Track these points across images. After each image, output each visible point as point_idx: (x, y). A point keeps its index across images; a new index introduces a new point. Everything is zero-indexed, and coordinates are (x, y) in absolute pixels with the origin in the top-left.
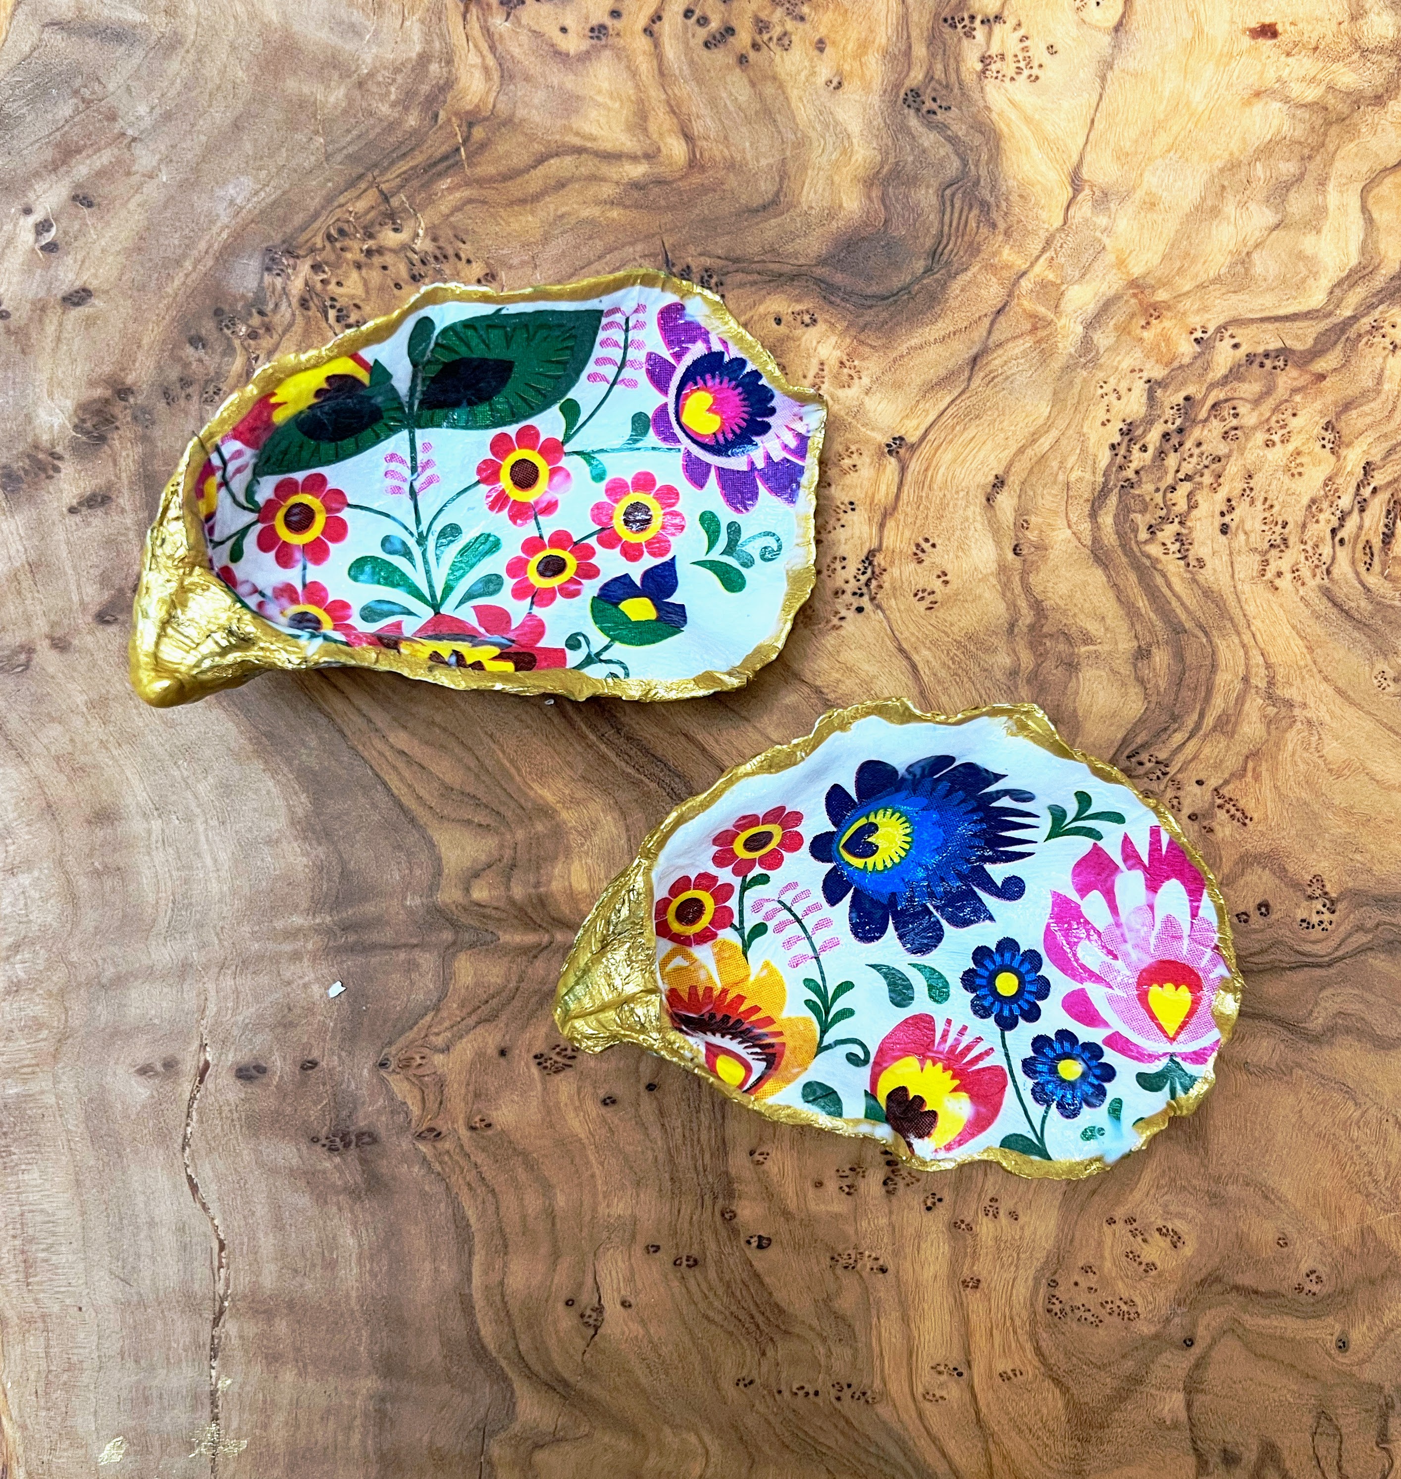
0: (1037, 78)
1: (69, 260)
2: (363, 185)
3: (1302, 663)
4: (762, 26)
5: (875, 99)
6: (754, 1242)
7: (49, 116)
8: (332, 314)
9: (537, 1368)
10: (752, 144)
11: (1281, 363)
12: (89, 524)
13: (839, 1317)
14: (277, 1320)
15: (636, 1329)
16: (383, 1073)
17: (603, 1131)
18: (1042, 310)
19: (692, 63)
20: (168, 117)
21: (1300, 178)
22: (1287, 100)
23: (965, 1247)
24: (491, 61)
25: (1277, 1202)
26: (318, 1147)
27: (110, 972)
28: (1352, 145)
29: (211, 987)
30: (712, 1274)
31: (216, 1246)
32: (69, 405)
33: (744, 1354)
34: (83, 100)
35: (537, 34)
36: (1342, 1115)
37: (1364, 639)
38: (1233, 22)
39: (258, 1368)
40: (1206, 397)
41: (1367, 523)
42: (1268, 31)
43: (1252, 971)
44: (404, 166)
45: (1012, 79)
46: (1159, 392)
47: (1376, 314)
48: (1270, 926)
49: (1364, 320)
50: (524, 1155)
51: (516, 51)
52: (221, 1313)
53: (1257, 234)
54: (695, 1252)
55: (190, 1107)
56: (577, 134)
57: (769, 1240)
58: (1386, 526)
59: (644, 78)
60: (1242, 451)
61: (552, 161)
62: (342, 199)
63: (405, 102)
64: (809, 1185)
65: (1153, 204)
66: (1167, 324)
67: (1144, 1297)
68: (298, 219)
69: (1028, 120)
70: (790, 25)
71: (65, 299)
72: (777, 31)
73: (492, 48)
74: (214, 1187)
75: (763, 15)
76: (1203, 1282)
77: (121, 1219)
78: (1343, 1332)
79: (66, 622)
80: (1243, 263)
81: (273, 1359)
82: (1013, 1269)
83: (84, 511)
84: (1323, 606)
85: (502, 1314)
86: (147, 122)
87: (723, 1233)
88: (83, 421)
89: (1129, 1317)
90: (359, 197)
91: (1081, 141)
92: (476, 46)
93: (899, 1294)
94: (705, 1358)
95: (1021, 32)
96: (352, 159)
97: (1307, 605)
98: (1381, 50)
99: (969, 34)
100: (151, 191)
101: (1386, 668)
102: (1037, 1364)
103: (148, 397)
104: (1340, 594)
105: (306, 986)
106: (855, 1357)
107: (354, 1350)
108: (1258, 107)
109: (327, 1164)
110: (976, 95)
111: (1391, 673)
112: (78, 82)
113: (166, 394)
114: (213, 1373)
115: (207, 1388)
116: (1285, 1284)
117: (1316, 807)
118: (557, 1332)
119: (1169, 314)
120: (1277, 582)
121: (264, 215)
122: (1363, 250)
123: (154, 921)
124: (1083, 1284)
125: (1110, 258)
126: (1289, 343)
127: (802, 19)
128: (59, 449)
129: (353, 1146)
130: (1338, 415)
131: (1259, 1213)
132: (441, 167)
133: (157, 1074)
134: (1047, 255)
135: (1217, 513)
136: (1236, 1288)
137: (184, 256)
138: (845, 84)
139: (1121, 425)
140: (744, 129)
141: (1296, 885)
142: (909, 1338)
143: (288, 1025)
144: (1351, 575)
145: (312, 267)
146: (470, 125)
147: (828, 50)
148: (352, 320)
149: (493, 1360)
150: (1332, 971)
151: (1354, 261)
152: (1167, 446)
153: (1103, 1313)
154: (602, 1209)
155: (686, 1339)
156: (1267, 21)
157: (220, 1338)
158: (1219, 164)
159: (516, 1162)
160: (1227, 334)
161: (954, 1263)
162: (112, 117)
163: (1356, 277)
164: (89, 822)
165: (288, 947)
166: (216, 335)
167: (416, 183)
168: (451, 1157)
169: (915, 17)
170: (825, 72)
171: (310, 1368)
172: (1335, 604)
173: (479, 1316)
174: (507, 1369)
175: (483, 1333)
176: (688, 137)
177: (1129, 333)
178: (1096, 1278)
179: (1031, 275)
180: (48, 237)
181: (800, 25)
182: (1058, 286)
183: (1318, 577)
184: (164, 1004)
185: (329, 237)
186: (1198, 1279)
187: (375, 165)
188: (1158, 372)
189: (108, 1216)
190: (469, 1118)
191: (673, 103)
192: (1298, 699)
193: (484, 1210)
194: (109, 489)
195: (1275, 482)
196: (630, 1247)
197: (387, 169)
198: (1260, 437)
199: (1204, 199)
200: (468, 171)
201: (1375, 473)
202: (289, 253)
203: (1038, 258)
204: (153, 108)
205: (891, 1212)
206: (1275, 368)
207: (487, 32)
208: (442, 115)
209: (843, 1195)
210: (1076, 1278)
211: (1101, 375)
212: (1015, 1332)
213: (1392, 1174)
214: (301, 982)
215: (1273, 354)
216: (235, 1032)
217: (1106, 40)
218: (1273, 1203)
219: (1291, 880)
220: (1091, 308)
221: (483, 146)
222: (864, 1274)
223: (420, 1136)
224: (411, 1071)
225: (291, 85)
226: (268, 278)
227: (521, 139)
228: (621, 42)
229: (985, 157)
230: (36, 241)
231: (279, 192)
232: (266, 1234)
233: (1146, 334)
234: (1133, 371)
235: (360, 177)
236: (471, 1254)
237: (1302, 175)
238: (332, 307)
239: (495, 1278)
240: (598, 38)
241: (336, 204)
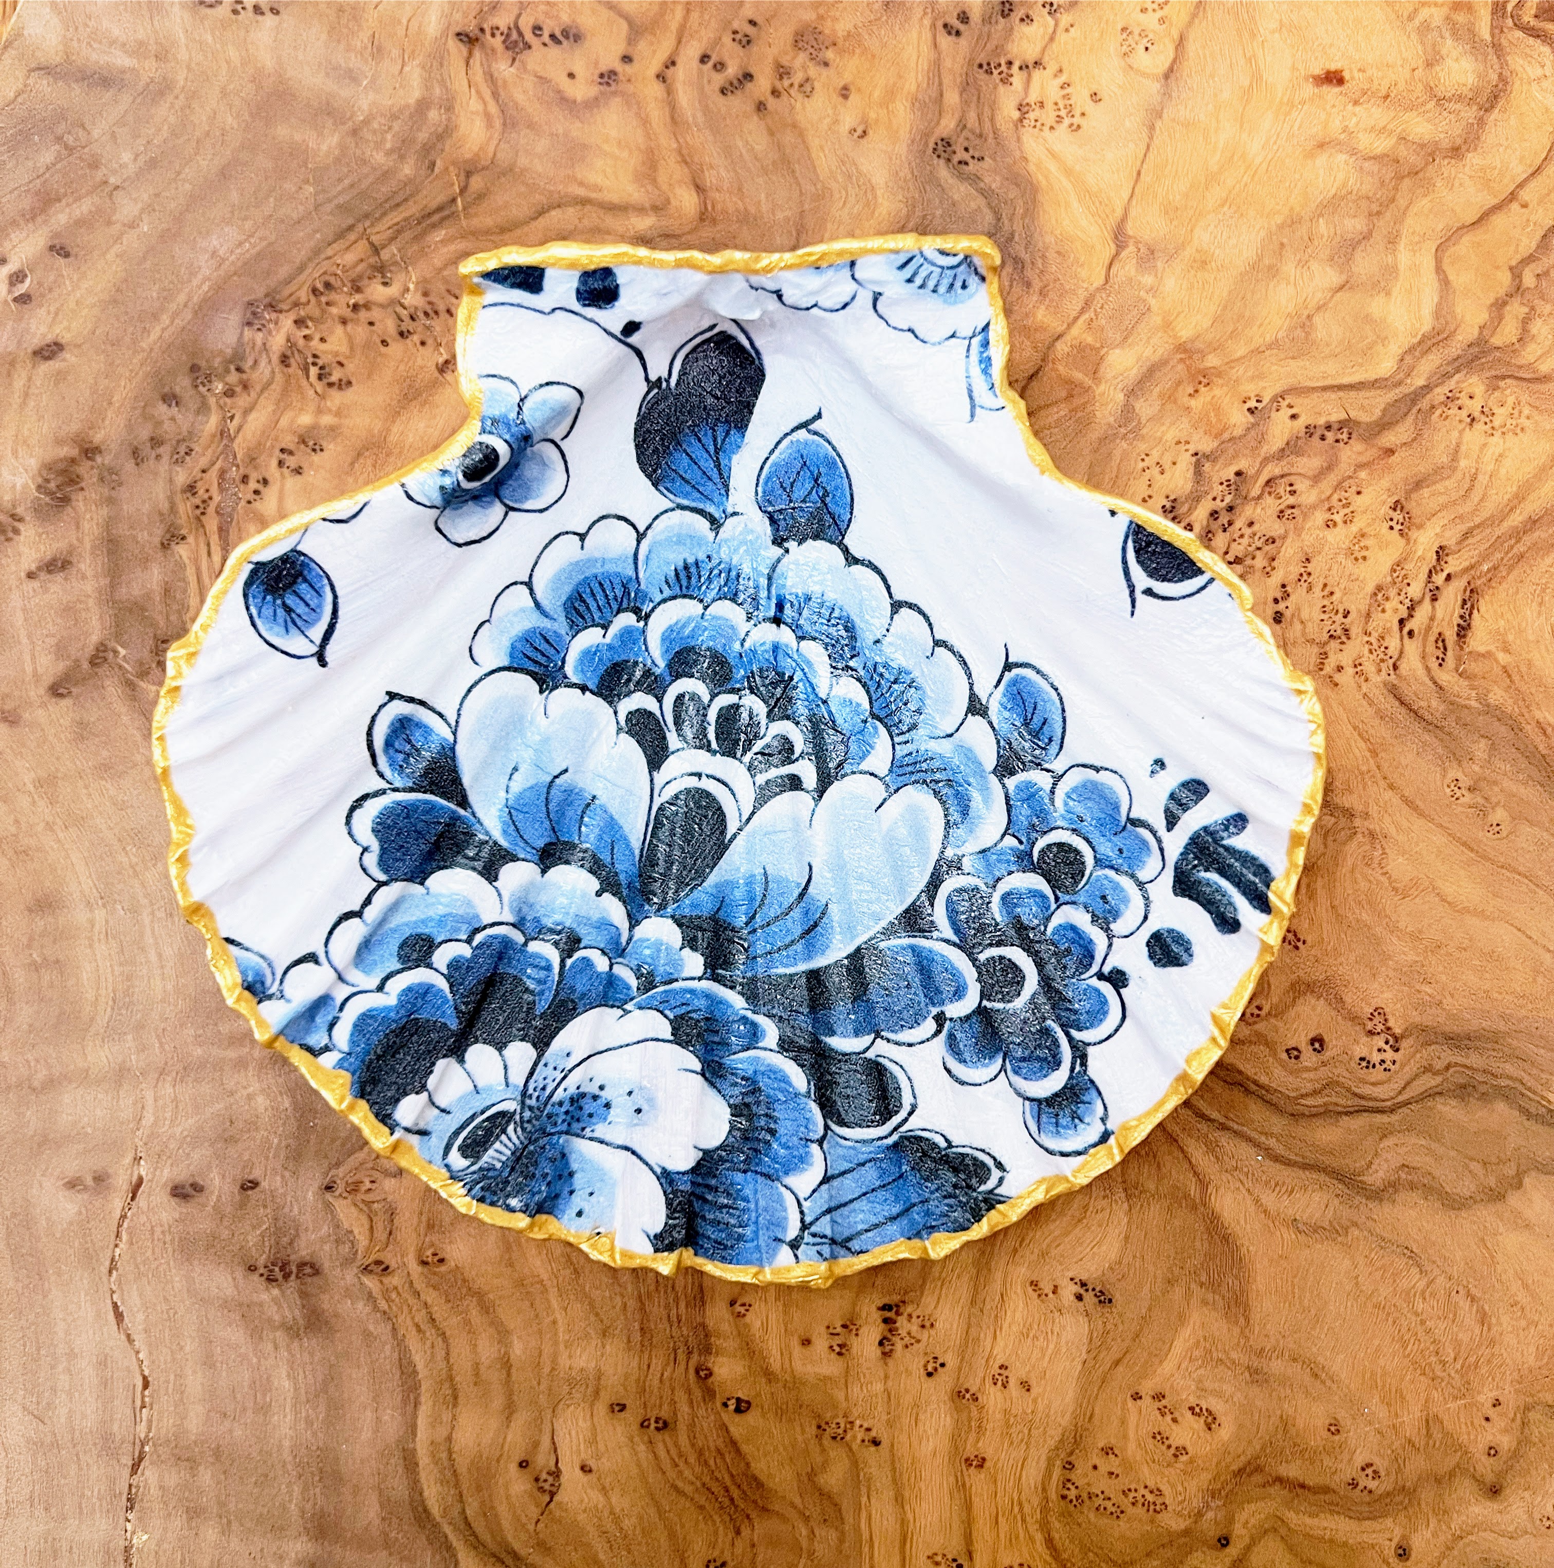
0: (1079, 127)
1: (42, 312)
2: (352, 237)
3: (1364, 768)
4: (782, 72)
5: (902, 149)
6: (732, 1405)
7: (30, 164)
8: (314, 371)
9: (486, 1537)
10: (768, 195)
11: (1345, 436)
12: (46, 591)
13: (824, 1495)
14: (201, 1468)
15: (596, 1497)
16: (328, 1196)
17: (568, 1272)
18: (1078, 376)
19: (706, 110)
20: (153, 164)
21: (1367, 236)
22: (1353, 152)
23: (970, 1420)
24: (493, 108)
25: (1328, 1383)
26: (255, 1277)
27: (41, 1075)
28: (1425, 201)
29: (149, 1095)
30: (683, 1440)
31: (139, 1383)
32: (33, 463)
33: (716, 1533)
34: (66, 147)
35: (543, 80)
36: (1404, 1284)
37: (1436, 743)
38: (1294, 68)
39: (178, 1523)
40: (1259, 472)
41: (1439, 614)
42: (1334, 78)
43: (1303, 1115)
44: (396, 217)
45: (1052, 128)
46: (1207, 467)
47: (1452, 383)
48: (1324, 1064)
49: (1438, 390)
50: (480, 1296)
51: (520, 97)
52: (141, 1459)
53: (1319, 295)
54: (665, 1413)
55: (119, 1226)
56: (581, 184)
57: (748, 1403)
58: (1462, 617)
59: (654, 125)
60: (1298, 531)
61: (553, 213)
62: (329, 252)
63: (400, 152)
64: (795, 1343)
65: (1204, 262)
66: (1217, 392)
67: (1173, 1486)
68: (284, 271)
69: (1068, 172)
70: (813, 71)
71: (35, 353)
72: (798, 78)
73: (495, 95)
74: (140, 1317)
75: (785, 61)
76: (1241, 1471)
77: (38, 1349)
78: (1404, 1537)
79: (17, 693)
80: (1303, 326)
81: (194, 1513)
82: (1023, 1446)
83: (43, 575)
84: (1390, 705)
85: (448, 1474)
86: (132, 169)
87: (698, 1393)
88: (47, 481)
89: (1156, 1508)
90: (348, 248)
91: (1126, 195)
92: (478, 92)
93: (894, 1470)
94: (672, 1535)
95: (1063, 78)
96: (343, 209)
97: (1371, 703)
98: (1460, 98)
99: (1006, 80)
100: (131, 239)
101: (1460, 776)
102: (1048, 1558)
103: (116, 456)
104: (1408, 693)
105: (250, 1097)
106: (841, 1541)
107: (284, 1508)
108: (1322, 160)
109: (265, 1297)
110: (1013, 145)
111: (1465, 782)
112: (61, 129)
113: (135, 453)
114: (129, 1526)
115: (122, 1543)
116: (1336, 1478)
117: (1378, 930)
118: (508, 1497)
119: (1220, 381)
120: (1337, 677)
121: (247, 268)
122: (1437, 314)
123: (92, 1019)
124: (1103, 1469)
125: (1156, 320)
126: (1353, 414)
127: (826, 64)
128: (20, 510)
129: (293, 1277)
130: (1408, 493)
131: (1307, 1393)
132: (436, 218)
133: (86, 1188)
134: (1086, 316)
135: (1270, 600)
136: (1279, 1480)
137: (162, 309)
138: (870, 132)
139: (1164, 502)
140: (760, 181)
141: (1354, 1018)
142: (903, 1522)
143: (230, 1140)
144: (1421, 672)
145: (296, 322)
146: (468, 174)
147: (854, 98)
148: (334, 378)
149: (436, 1525)
150: (1394, 1118)
151: (1427, 325)
152: (1215, 526)
153: (1125, 1503)
154: (564, 1361)
155: (652, 1511)
156: (1333, 67)
157: (138, 1487)
158: (1279, 219)
159: (472, 1304)
160: (1284, 404)
161: (956, 1440)
162: (95, 165)
163: (1429, 343)
164: (30, 910)
165: (231, 1054)
166: (192, 392)
167: (408, 235)
168: (399, 1294)
169: (948, 63)
170: (849, 119)
171: (235, 1526)
172: (1402, 703)
173: (423, 1476)
174: (452, 1537)
175: (426, 1494)
176: (699, 189)
177: (1175, 402)
178: (1117, 1461)
179: (1067, 338)
180: (22, 289)
181: (824, 72)
182: (1098, 350)
183: (1384, 673)
184: (98, 1112)
185: (315, 291)
186: (1235, 1467)
187: (367, 216)
188: (1206, 445)
189: (25, 1345)
190: (420, 1251)
191: (685, 152)
192: (1359, 807)
193: (433, 1355)
194: (70, 553)
195: (1335, 567)
196: (592, 1405)
197: (378, 220)
198: (1320, 517)
199: (1260, 258)
200: (464, 223)
201: (1449, 559)
202: (272, 306)
203: (1076, 319)
204: (137, 156)
205: (886, 1377)
206: (1337, 441)
207: (490, 77)
208: (439, 164)
209: (833, 1356)
210: (1096, 1460)
211: (1143, 447)
212: (1024, 1520)
213: (1463, 1355)
214: (245, 1093)
215: (1336, 426)
216: (173, 1145)
217: (1155, 87)
218: (1323, 1382)
219: (1349, 1012)
220: (1134, 374)
221: (481, 197)
222: (855, 1447)
223: (366, 1269)
224: (360, 1196)
225: (282, 131)
226: (248, 333)
227: (523, 189)
228: (630, 88)
229: (1020, 211)
230: (10, 292)
231: (264, 243)
232: (194, 1372)
233: (1193, 403)
234: (1179, 443)
235: (351, 228)
236: (416, 1404)
237: (1370, 233)
238: (314, 364)
239: (443, 1432)
240: (608, 84)
241: (323, 256)
